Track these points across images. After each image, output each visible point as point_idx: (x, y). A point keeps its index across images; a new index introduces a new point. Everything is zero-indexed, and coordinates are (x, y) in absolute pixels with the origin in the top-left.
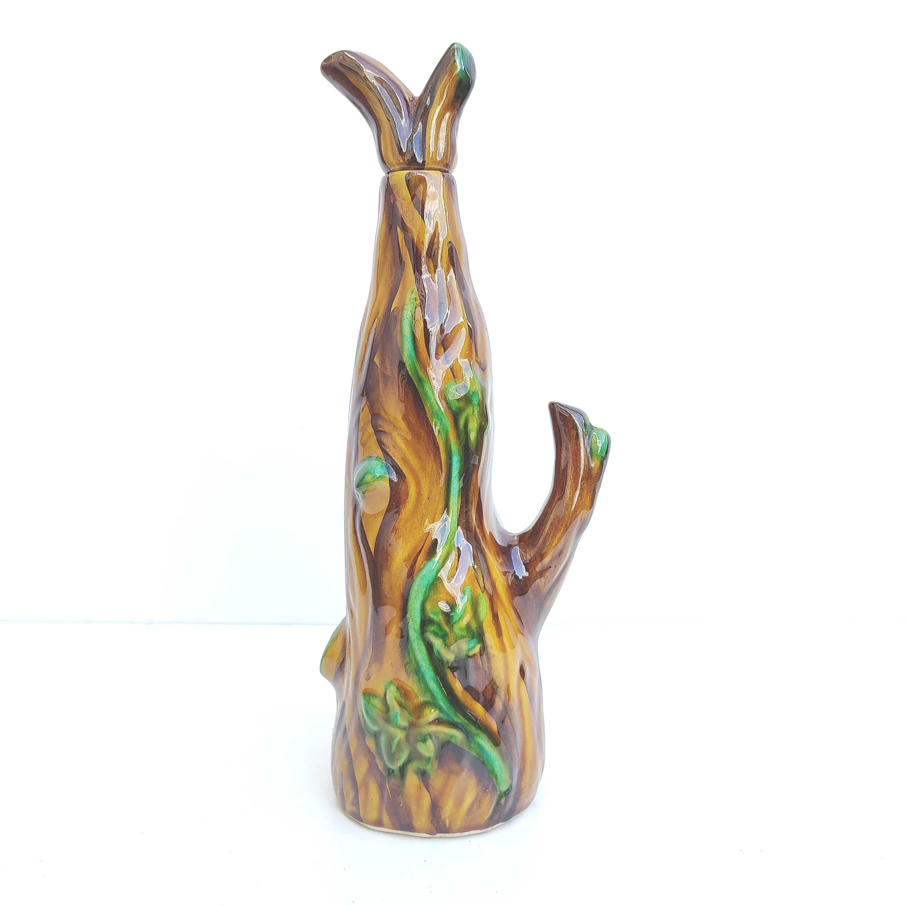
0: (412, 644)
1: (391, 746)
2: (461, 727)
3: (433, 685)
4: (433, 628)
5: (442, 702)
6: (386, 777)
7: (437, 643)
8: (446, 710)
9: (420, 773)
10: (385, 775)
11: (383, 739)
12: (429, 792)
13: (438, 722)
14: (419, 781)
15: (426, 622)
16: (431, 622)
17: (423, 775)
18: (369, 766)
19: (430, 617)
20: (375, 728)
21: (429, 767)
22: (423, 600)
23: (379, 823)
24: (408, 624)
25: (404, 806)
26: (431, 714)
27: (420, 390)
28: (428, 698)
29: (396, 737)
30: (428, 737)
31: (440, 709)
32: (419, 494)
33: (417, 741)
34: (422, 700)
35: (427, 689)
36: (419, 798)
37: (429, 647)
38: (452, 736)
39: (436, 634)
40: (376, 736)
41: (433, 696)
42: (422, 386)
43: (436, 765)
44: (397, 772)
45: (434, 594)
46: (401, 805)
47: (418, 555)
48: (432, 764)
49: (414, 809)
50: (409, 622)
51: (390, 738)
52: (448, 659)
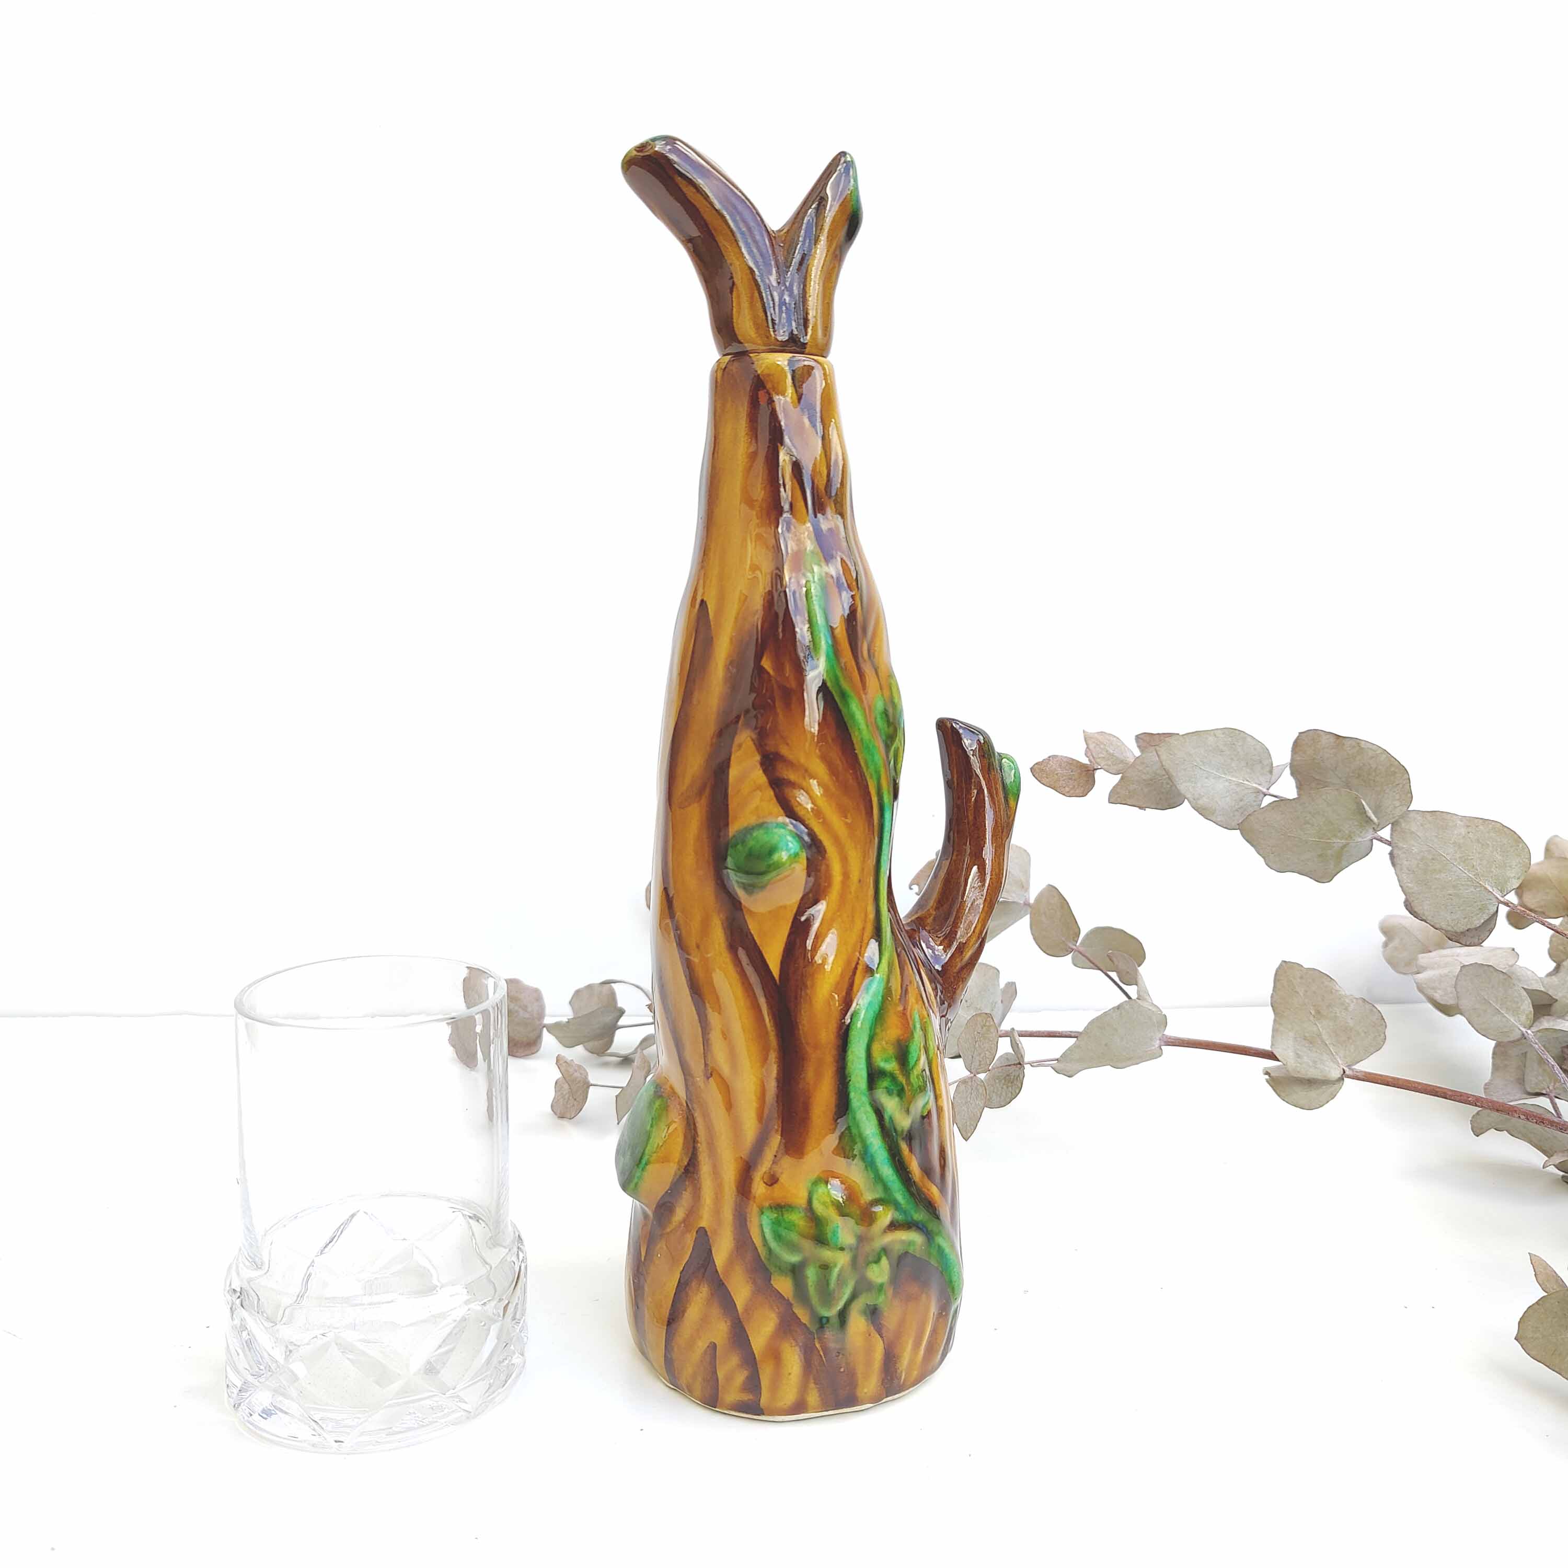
0: (855, 1113)
1: (828, 1280)
2: (921, 1226)
3: (887, 1171)
4: (885, 1083)
5: (899, 1194)
6: (815, 1331)
7: (891, 1105)
8: (904, 1206)
9: (868, 1312)
10: (813, 1328)
11: (811, 1274)
12: (881, 1337)
13: (893, 1226)
14: (868, 1326)
15: (874, 1076)
16: (882, 1073)
17: (873, 1313)
18: (778, 1321)
19: (879, 1067)
20: (794, 1259)
21: (881, 1300)
22: (869, 1041)
23: (799, 1407)
24: (849, 1083)
25: (846, 1371)
26: (885, 1216)
27: (844, 711)
28: (879, 1194)
29: (835, 1266)
30: (882, 1254)
31: (897, 1206)
32: (846, 875)
33: (868, 1264)
34: (870, 1198)
35: (879, 1179)
36: (869, 1350)
37: (879, 1112)
38: (910, 1243)
39: (889, 1092)
40: (796, 1272)
41: (886, 1188)
42: (847, 704)
43: (890, 1292)
44: (835, 1321)
45: (882, 1031)
46: (842, 1370)
47: (854, 973)
48: (885, 1294)
49: (860, 1370)
50: (850, 1080)
51: (825, 1267)
52: (903, 1127)
